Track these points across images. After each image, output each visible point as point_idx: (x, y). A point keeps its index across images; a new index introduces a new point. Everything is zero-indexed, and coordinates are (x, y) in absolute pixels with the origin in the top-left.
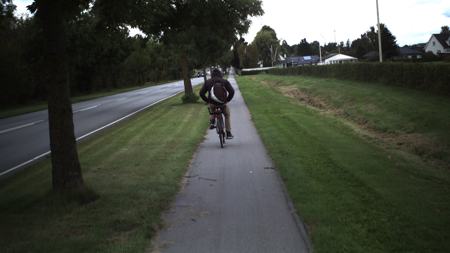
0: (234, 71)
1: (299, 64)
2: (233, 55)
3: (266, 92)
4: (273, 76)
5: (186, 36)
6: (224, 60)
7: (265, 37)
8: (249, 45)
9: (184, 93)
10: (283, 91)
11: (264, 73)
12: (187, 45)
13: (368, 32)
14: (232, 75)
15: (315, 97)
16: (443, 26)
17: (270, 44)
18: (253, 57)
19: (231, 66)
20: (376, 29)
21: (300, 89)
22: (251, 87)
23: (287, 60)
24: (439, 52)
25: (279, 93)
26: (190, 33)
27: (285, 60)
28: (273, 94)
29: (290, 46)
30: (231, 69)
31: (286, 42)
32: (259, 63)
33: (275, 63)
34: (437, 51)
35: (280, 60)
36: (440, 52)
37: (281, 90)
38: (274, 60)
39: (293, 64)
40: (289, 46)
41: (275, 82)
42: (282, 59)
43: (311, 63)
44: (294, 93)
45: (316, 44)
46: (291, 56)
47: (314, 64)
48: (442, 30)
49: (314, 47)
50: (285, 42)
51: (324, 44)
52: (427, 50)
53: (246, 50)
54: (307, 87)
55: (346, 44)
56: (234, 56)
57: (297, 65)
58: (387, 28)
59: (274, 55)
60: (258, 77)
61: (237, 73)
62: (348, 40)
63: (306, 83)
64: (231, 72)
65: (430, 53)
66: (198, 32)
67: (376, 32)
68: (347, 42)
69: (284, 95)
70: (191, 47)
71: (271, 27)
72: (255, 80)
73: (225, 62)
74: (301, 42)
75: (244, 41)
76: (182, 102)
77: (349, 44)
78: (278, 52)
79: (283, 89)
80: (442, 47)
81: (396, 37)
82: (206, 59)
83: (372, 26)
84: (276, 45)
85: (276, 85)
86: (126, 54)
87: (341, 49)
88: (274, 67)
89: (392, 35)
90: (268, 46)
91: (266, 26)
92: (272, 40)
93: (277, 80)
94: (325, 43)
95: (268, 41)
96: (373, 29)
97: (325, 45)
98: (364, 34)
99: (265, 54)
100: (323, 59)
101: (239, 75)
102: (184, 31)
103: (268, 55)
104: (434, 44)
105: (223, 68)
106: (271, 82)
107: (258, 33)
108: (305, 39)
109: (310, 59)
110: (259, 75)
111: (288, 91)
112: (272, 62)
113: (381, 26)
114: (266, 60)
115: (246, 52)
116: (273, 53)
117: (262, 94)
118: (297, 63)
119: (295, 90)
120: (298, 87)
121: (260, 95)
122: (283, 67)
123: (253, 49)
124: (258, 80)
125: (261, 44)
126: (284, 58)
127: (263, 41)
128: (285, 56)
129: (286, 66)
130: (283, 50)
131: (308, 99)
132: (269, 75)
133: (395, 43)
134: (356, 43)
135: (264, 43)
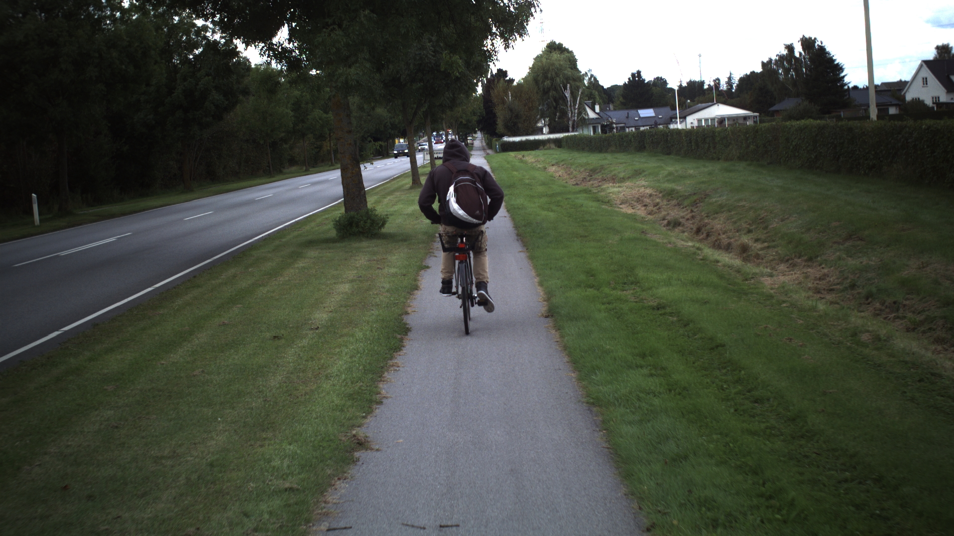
0: (483, 141)
1: (629, 127)
2: (482, 105)
3: (570, 199)
4: (576, 155)
5: (345, 40)
6: (462, 118)
7: (553, 68)
8: (519, 84)
9: (343, 210)
10: (614, 196)
11: (553, 146)
12: (345, 69)
13: (781, 55)
14: (480, 150)
15: (715, 218)
16: (940, 44)
17: (565, 82)
18: (527, 111)
19: (478, 130)
20: (798, 50)
21: (661, 192)
22: (527, 181)
23: (602, 117)
24: (936, 101)
25: (605, 203)
26: (357, 33)
27: (596, 118)
28: (592, 206)
29: (605, 87)
30: (477, 137)
31: (595, 79)
32: (540, 125)
33: (575, 123)
34: (933, 98)
35: (586, 117)
36: (939, 100)
37: (610, 193)
38: (574, 116)
39: (615, 126)
40: (603, 87)
41: (586, 169)
42: (592, 115)
43: (656, 124)
44: (644, 204)
45: (660, 82)
46: (608, 109)
47: (661, 127)
48: (936, 53)
49: (658, 89)
50: (593, 78)
51: (679, 84)
52: (909, 97)
53: (512, 96)
54: (680, 188)
55: (726, 83)
56: (484, 108)
57: (623, 128)
58: (824, 46)
59: (575, 105)
60: (538, 156)
61: (490, 145)
62: (731, 74)
63: (670, 174)
64: (477, 143)
65: (918, 103)
66: (380, 30)
67: (797, 55)
68: (728, 78)
69: (618, 208)
70: (357, 73)
71: (565, 45)
72: (534, 164)
73: (464, 122)
74: (629, 79)
75: (507, 76)
76: (337, 235)
77: (732, 83)
78: (582, 100)
79: (613, 190)
80: (944, 89)
81: (843, 67)
82: (415, 114)
83: (789, 43)
84: (578, 84)
85: (589, 178)
86: (227, 102)
87: (718, 93)
88: (576, 133)
89: (836, 63)
90: (559, 85)
91: (555, 43)
92: (569, 72)
93: (588, 164)
94: (681, 81)
95: (560, 75)
96: (790, 48)
97: (681, 85)
98: (768, 60)
99: (554, 104)
100: (681, 116)
101: (496, 152)
102: (336, 27)
103: (560, 107)
104: (925, 83)
105: (461, 135)
106: (576, 171)
107: (538, 59)
108: (639, 72)
109: (653, 115)
110: (542, 151)
111: (629, 197)
112: (570, 123)
113: (808, 43)
114: (556, 118)
115: (510, 100)
116: (571, 101)
117: (562, 207)
118: (625, 124)
119: (648, 194)
120: (652, 187)
121: (555, 208)
122: (592, 134)
123: (527, 94)
124: (540, 164)
125: (545, 82)
126: (596, 113)
127: (549, 75)
128: (597, 108)
129: (600, 130)
130: (592, 97)
131: (691, 222)
132: (564, 151)
133: (842, 80)
134: (748, 80)
135: (552, 79)
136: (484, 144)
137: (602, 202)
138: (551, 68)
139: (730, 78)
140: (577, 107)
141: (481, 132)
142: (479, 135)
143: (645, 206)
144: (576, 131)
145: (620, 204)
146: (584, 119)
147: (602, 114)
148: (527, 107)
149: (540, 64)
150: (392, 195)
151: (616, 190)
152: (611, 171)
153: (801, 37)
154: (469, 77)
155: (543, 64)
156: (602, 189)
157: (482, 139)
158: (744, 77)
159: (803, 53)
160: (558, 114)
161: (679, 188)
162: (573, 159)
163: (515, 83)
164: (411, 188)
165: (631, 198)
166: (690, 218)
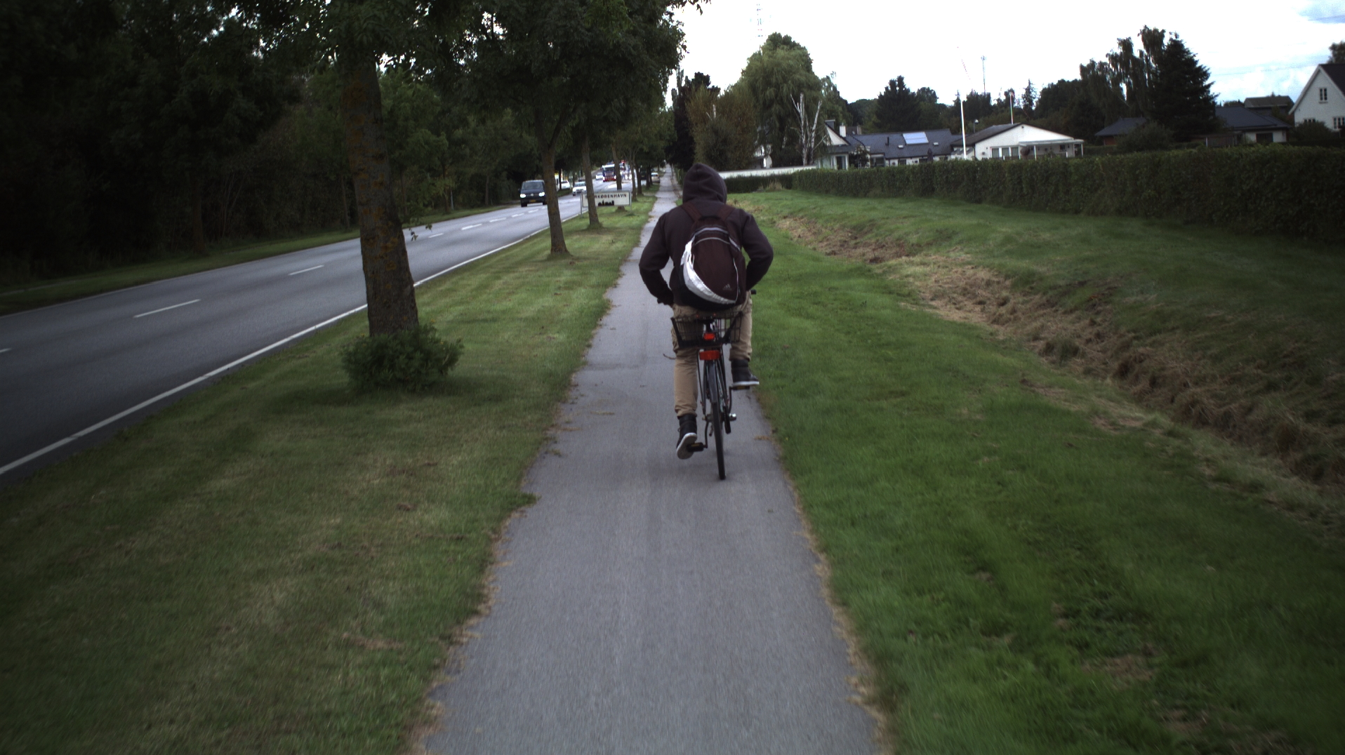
0: (674, 178)
1: (889, 159)
2: (673, 125)
3: (837, 289)
6: (642, 142)
7: (779, 69)
8: (727, 94)
9: (366, 328)
10: (917, 283)
11: (778, 186)
13: (1112, 55)
14: (669, 191)
15: (1160, 344)
16: (1338, 42)
17: (796, 90)
18: (739, 134)
19: (668, 162)
20: (1138, 47)
21: (1007, 277)
23: (850, 144)
24: (1341, 123)
25: (904, 296)
27: (843, 146)
29: (850, 102)
30: (665, 173)
31: (835, 88)
32: (758, 154)
33: (812, 152)
34: (1335, 119)
35: (828, 144)
37: (907, 276)
38: (810, 142)
39: (869, 156)
40: (846, 101)
41: (844, 226)
42: (835, 140)
43: (931, 155)
44: (978, 299)
45: (927, 95)
46: (854, 133)
47: (937, 159)
48: (1331, 55)
49: (927, 104)
50: (832, 88)
51: (955, 98)
52: (1299, 118)
53: (717, 110)
55: (1023, 98)
56: (676, 130)
57: (881, 160)
58: (1181, 41)
59: (811, 125)
60: (758, 201)
62: (1030, 83)
63: (1008, 239)
64: (665, 181)
65: (1315, 126)
67: (1136, 54)
68: (1026, 89)
69: (930, 307)
73: (646, 149)
74: (887, 88)
75: (709, 84)
76: (350, 384)
77: (1032, 97)
78: (821, 118)
79: (913, 271)
81: (1209, 72)
82: (557, 130)
83: (1124, 37)
84: (814, 94)
86: (262, 114)
87: (1014, 110)
88: (814, 168)
89: (1198, 65)
90: (788, 96)
91: (779, 35)
92: (800, 77)
94: (957, 94)
95: (789, 80)
96: (1126, 45)
97: (958, 100)
98: (1089, 62)
99: (780, 124)
100: (969, 142)
103: (788, 128)
104: (1323, 96)
105: (643, 169)
106: (826, 228)
107: (755, 58)
108: (901, 79)
109: (925, 140)
110: (763, 194)
111: (946, 286)
112: (804, 152)
113: (1152, 38)
114: (782, 144)
115: (715, 116)
116: (805, 118)
117: (825, 306)
118: (884, 154)
119: (983, 279)
120: (988, 267)
121: (812, 309)
122: (836, 168)
123: (741, 108)
124: (763, 215)
125: (766, 90)
126: (841, 137)
127: (774, 80)
128: (843, 130)
129: (847, 164)
130: (833, 114)
131: (1098, 347)
132: (796, 194)
133: (1205, 91)
134: (1058, 94)
135: (778, 86)
136: (676, 182)
137: (898, 295)
138: (775, 69)
139: (1028, 90)
140: (814, 128)
141: (671, 165)
142: (668, 169)
143: (980, 303)
144: (813, 164)
145: (932, 300)
146: (824, 146)
147: (850, 139)
148: (739, 128)
149: (759, 64)
150: (514, 272)
151: (919, 269)
152: (892, 231)
153: (1142, 28)
154: (650, 66)
155: (763, 65)
156: (890, 267)
157: (673, 175)
158: (1049, 88)
159: (1145, 52)
160: (785, 139)
161: (1042, 269)
162: (819, 209)
163: (722, 93)
164: (550, 258)
165: (950, 288)
166: (1092, 337)
